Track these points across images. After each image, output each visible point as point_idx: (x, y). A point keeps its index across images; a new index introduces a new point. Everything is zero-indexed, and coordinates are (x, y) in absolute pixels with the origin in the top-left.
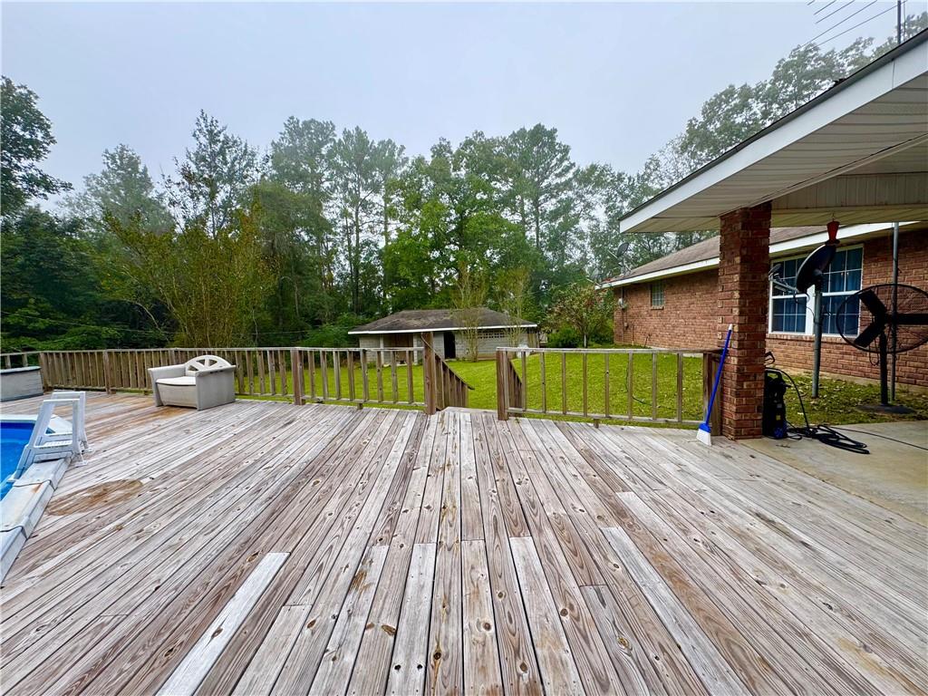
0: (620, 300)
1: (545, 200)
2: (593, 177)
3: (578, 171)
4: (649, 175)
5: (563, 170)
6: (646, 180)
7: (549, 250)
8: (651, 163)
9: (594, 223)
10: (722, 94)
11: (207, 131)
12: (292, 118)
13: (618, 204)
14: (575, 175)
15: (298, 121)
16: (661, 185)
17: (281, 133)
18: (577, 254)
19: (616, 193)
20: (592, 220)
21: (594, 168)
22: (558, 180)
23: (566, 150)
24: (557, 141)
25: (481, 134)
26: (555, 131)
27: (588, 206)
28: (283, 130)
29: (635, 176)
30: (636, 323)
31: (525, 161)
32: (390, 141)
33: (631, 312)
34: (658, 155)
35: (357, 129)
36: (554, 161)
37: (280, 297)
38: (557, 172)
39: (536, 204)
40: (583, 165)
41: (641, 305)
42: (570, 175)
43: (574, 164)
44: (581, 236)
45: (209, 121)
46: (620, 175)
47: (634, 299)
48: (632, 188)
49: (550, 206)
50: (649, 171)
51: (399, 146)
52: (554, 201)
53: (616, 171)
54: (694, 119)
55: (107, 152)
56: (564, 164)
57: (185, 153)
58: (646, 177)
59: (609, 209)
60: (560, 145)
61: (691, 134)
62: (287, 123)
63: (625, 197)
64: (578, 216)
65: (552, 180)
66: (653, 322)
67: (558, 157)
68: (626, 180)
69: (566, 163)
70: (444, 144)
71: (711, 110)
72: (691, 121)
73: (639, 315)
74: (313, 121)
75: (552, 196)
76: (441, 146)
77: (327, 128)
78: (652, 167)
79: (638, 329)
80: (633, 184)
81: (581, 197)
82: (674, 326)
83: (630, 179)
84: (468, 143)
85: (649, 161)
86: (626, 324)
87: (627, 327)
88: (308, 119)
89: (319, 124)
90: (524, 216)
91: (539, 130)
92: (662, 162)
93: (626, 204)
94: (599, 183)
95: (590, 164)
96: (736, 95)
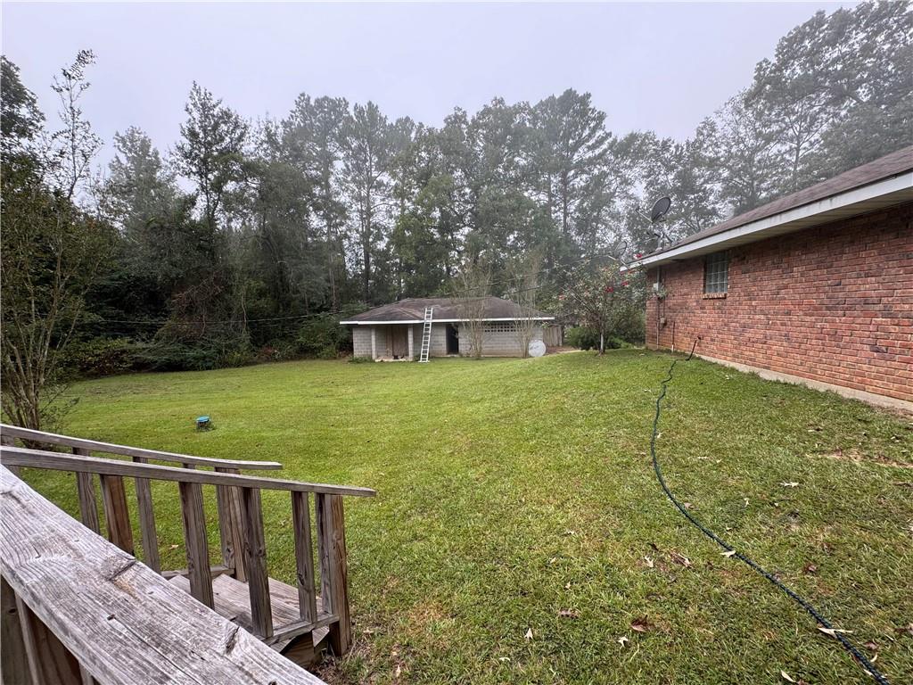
0: (656, 286)
1: (575, 176)
2: (632, 148)
3: (615, 140)
4: (702, 143)
5: (597, 141)
6: (698, 148)
7: (579, 234)
8: (705, 127)
9: (632, 202)
10: (805, 25)
11: (201, 105)
12: (303, 95)
13: (662, 178)
14: (611, 146)
15: (309, 98)
16: (717, 153)
17: (292, 112)
18: (611, 238)
19: (659, 164)
20: (631, 199)
21: (633, 137)
22: (590, 154)
23: (601, 117)
24: (591, 106)
25: (501, 101)
26: (589, 95)
27: (626, 182)
28: (294, 107)
29: (683, 143)
30: (679, 319)
31: (552, 132)
32: (407, 119)
33: (671, 302)
34: (713, 118)
35: (370, 103)
36: (587, 132)
37: (280, 283)
38: (590, 143)
39: (565, 182)
40: (621, 134)
41: (689, 293)
42: (605, 146)
43: (609, 135)
44: (616, 216)
45: (203, 93)
46: (665, 143)
47: (677, 283)
48: (679, 157)
49: (580, 182)
50: (701, 137)
51: (417, 124)
52: (584, 177)
53: (660, 138)
54: (766, 61)
55: (117, 135)
56: (597, 134)
57: (180, 130)
58: (697, 144)
59: (650, 184)
60: (594, 110)
61: (759, 81)
62: (298, 100)
63: (670, 169)
64: (612, 195)
65: (583, 154)
66: (707, 318)
67: (592, 125)
68: (673, 149)
69: (600, 133)
70: (460, 113)
71: (789, 48)
72: (760, 64)
73: (684, 306)
74: (326, 98)
75: (583, 172)
76: (456, 116)
77: (340, 106)
78: (705, 132)
79: (682, 327)
80: (681, 153)
81: (617, 172)
82: (744, 326)
83: (677, 147)
84: (487, 111)
85: (701, 125)
86: (662, 320)
87: (665, 324)
88: (321, 96)
89: (332, 101)
90: (551, 195)
91: (570, 95)
92: (719, 124)
93: (671, 177)
94: (639, 154)
95: (630, 132)
96: (826, 26)
